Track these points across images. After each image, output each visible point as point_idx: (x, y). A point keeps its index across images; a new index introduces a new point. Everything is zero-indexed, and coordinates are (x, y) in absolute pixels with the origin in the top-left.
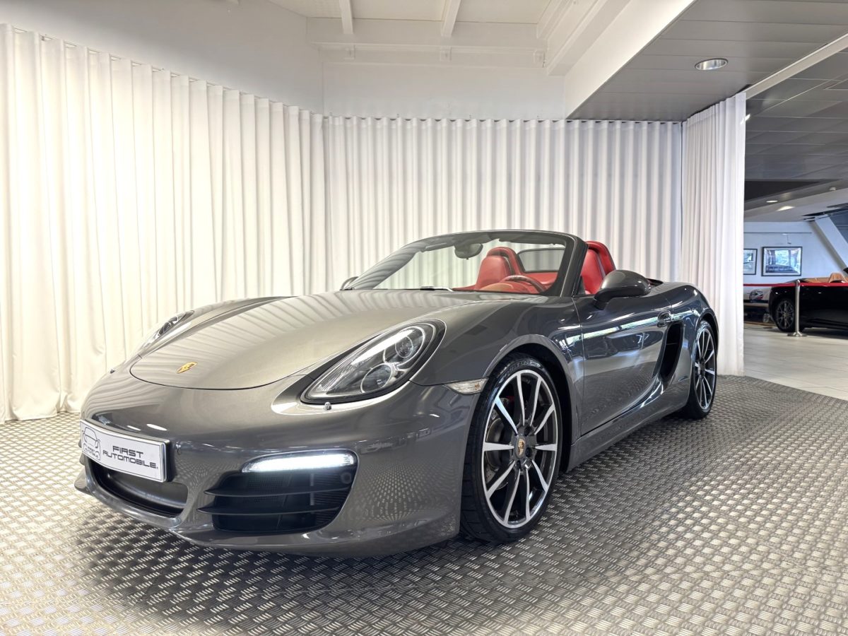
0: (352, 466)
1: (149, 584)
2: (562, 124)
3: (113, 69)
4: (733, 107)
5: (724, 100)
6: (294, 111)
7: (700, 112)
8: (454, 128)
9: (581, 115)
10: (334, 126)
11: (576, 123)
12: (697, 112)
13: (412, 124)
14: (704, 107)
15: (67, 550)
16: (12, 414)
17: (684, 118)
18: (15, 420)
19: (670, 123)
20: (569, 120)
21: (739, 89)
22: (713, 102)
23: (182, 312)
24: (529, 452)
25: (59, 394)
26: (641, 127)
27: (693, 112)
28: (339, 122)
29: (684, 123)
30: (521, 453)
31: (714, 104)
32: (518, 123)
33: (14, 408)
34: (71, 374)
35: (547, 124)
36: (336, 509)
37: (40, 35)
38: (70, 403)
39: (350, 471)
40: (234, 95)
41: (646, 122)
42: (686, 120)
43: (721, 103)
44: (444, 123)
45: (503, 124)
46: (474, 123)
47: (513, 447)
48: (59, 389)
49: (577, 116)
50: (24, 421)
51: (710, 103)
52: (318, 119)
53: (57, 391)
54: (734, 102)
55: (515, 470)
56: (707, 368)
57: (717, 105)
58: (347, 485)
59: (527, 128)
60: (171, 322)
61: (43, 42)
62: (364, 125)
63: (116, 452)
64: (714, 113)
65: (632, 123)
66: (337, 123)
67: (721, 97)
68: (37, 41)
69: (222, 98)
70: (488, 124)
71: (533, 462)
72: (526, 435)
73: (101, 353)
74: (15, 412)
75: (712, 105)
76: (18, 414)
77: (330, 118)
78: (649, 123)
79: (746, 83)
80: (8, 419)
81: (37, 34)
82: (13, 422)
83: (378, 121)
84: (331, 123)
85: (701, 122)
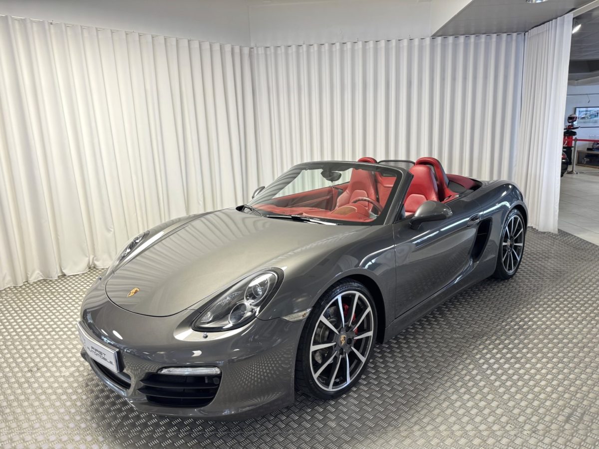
0: (218, 374)
1: (124, 414)
2: (428, 41)
3: (100, 37)
4: (562, 25)
5: (556, 18)
6: (228, 48)
7: (538, 26)
8: (345, 49)
9: (443, 33)
10: (258, 54)
11: (439, 39)
12: (536, 26)
13: (314, 48)
14: (541, 22)
15: (80, 391)
16: (62, 272)
17: (526, 30)
18: (64, 275)
19: (515, 34)
20: (434, 37)
21: (568, 11)
22: (548, 19)
23: (142, 232)
24: (349, 341)
25: (88, 258)
26: (491, 39)
27: (533, 26)
28: (261, 51)
29: (527, 33)
30: (343, 344)
31: (549, 21)
32: (394, 43)
33: (62, 268)
34: (94, 245)
35: (416, 42)
36: (211, 397)
37: (48, 22)
38: (96, 263)
39: (219, 377)
40: (184, 43)
41: (495, 35)
42: (528, 31)
43: (554, 20)
44: (338, 45)
45: (382, 44)
46: (360, 44)
47: (335, 343)
48: (88, 255)
49: (440, 34)
50: (69, 276)
51: (546, 20)
52: (246, 51)
53: (87, 257)
54: (563, 20)
55: (337, 356)
56: (515, 243)
57: (550, 22)
58: (216, 385)
59: (401, 46)
60: (135, 241)
61: (51, 26)
62: (279, 52)
63: (93, 350)
64: (548, 29)
65: (483, 36)
66: (260, 52)
67: (554, 17)
68: (47, 27)
69: (175, 46)
70: (371, 44)
71: (352, 348)
72: (347, 331)
73: (111, 231)
74: (64, 271)
75: (547, 22)
76: (65, 271)
77: (255, 48)
78: (497, 35)
79: (573, 7)
80: (60, 274)
81: (46, 23)
82: (63, 277)
83: (290, 48)
84: (255, 52)
85: (538, 34)
